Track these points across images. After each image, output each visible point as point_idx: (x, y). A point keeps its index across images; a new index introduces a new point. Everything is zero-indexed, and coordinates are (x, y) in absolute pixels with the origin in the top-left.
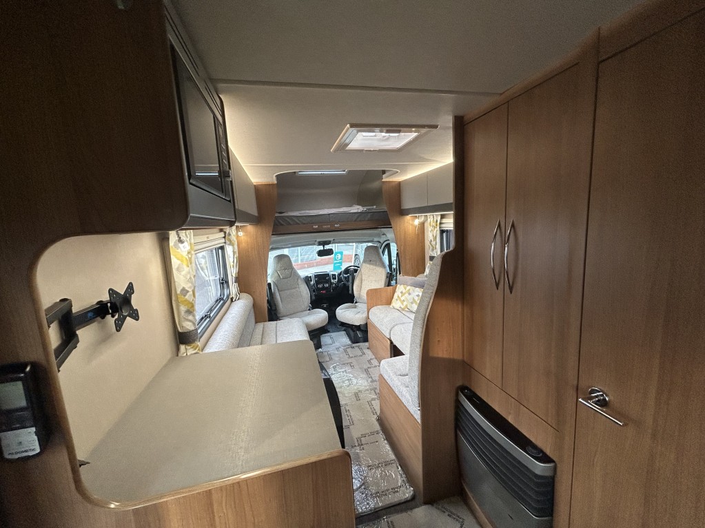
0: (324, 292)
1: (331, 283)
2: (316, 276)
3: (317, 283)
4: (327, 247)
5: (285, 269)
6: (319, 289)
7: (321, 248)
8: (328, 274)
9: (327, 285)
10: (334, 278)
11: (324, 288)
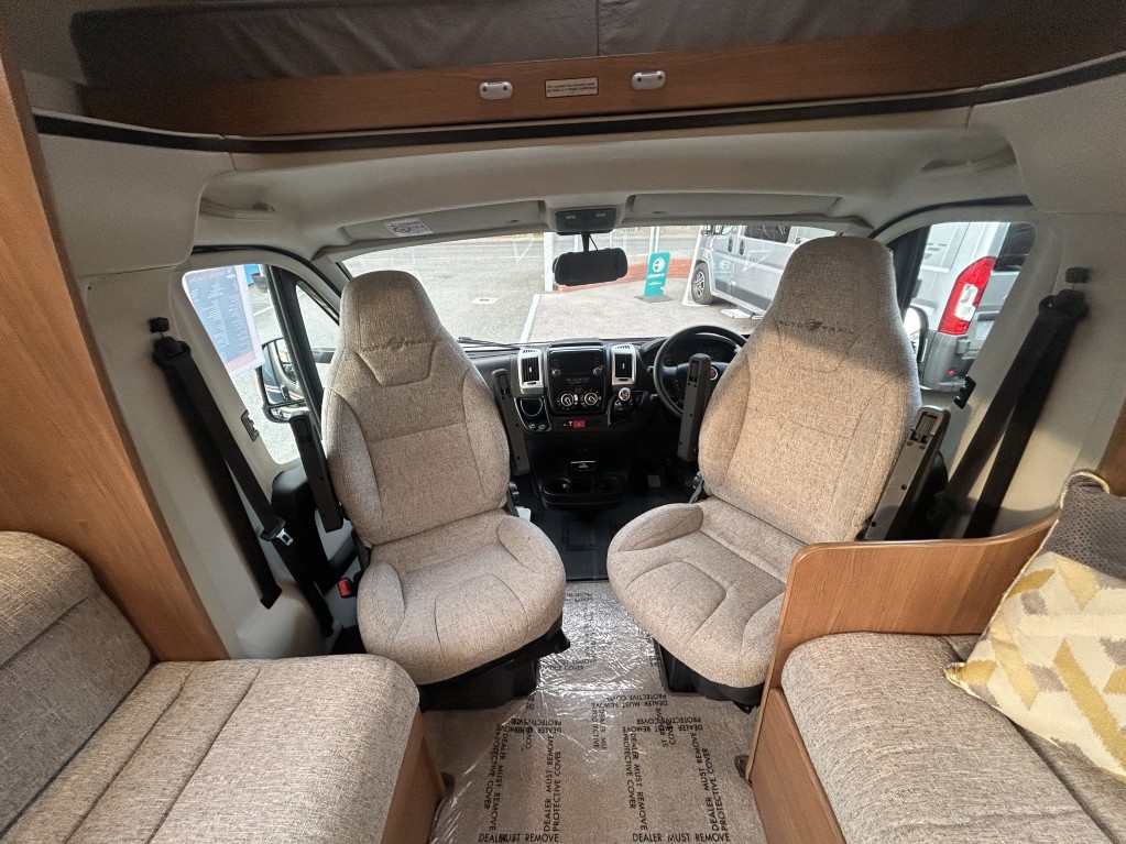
0: (580, 424)
1: (612, 392)
2: (554, 359)
3: (557, 386)
4: (600, 242)
5: (394, 344)
6: (560, 412)
7: (575, 244)
8: (601, 354)
9: (591, 399)
10: (624, 373)
11: (578, 411)
